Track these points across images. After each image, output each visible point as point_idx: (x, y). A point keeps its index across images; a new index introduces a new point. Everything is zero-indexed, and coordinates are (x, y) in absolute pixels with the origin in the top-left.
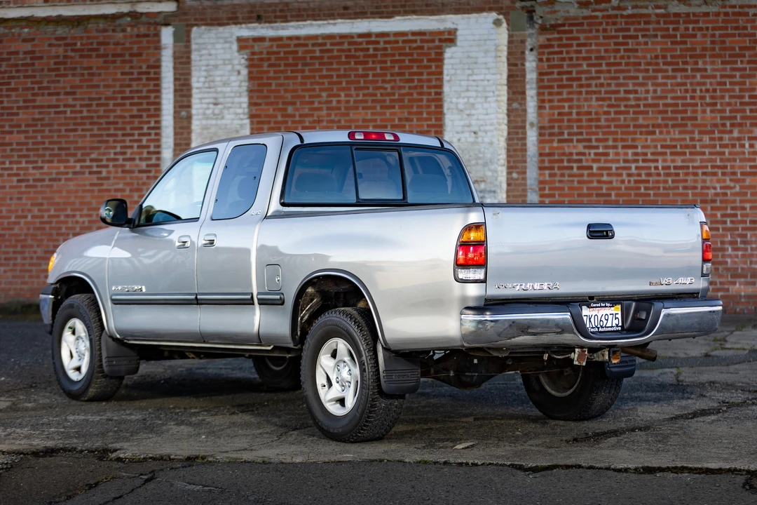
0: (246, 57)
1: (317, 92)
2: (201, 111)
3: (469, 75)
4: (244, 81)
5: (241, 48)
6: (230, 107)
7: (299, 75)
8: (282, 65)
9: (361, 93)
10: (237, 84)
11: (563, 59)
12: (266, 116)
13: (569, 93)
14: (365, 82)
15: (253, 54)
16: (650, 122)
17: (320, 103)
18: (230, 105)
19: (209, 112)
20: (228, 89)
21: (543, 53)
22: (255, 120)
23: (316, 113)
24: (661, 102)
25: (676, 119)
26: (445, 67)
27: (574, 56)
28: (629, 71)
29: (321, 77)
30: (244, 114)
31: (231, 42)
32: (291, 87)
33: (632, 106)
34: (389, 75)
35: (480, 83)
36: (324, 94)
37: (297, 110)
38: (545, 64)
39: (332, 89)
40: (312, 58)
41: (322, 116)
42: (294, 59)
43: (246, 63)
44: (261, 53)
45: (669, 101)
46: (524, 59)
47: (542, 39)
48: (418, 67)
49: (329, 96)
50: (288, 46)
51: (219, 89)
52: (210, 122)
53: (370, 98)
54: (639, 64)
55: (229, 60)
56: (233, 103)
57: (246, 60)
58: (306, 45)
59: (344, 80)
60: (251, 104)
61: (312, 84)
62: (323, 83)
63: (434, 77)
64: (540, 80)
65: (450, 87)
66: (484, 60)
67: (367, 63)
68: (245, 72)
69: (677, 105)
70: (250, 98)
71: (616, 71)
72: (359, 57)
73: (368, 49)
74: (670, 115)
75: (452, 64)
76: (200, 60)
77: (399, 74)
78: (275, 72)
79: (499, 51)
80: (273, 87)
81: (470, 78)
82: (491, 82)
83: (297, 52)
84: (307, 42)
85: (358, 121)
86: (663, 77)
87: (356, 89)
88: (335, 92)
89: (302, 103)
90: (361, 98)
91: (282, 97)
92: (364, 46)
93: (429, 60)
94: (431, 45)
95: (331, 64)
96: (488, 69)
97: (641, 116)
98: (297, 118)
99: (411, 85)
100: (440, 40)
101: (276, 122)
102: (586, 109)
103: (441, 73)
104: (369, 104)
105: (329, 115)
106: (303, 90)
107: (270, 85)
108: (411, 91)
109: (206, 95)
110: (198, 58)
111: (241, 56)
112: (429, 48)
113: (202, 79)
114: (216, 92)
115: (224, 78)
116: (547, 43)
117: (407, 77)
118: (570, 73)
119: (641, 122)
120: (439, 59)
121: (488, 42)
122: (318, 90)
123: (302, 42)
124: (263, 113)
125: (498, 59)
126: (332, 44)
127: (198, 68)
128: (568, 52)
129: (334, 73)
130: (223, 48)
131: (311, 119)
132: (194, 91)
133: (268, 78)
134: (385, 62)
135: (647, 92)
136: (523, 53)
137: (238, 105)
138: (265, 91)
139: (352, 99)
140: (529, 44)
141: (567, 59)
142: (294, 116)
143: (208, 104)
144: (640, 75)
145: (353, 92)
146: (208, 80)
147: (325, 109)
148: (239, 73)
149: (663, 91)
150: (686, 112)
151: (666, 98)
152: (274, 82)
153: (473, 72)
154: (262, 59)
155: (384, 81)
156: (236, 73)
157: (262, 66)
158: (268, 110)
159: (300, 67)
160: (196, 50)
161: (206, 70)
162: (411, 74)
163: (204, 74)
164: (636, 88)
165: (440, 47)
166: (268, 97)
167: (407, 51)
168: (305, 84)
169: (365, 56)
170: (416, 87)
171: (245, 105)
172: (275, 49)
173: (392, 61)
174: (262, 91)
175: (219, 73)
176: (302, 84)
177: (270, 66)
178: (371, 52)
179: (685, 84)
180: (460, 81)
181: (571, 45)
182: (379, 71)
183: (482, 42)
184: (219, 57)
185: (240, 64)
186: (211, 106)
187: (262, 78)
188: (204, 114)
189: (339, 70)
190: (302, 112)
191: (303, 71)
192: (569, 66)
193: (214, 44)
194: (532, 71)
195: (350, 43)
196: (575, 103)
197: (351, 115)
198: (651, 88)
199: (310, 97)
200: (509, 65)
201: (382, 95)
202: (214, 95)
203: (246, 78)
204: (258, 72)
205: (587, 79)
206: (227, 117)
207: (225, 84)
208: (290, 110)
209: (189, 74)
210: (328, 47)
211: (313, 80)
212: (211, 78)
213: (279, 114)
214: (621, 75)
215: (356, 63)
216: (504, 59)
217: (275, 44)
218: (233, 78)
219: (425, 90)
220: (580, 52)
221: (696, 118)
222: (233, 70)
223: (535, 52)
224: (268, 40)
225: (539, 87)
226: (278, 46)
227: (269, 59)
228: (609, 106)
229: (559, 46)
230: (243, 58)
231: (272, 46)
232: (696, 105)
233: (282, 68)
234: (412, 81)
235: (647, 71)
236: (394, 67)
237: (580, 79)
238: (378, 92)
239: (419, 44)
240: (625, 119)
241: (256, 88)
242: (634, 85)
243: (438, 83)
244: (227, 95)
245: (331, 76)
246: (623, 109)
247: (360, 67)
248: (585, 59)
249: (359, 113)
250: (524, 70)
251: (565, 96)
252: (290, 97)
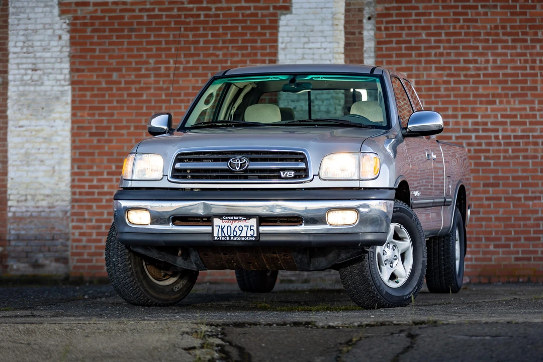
0: (67, 21)
1: (144, 59)
2: (18, 77)
3: (305, 43)
4: (66, 46)
5: (63, 13)
6: (50, 73)
7: (126, 41)
8: (107, 30)
9: (191, 59)
10: (58, 49)
11: (402, 28)
12: (89, 83)
13: (408, 62)
14: (195, 49)
15: (76, 18)
16: (491, 92)
17: (147, 69)
18: (50, 71)
19: (27, 78)
20: (48, 55)
21: (381, 22)
22: (77, 86)
23: (143, 80)
24: (501, 72)
25: (516, 88)
26: (280, 34)
27: (413, 25)
28: (469, 41)
29: (148, 43)
30: (65, 80)
31: (52, 6)
32: (116, 53)
33: (472, 76)
34: (221, 42)
35: (316, 51)
36: (152, 61)
37: (123, 76)
38: (384, 33)
39: (160, 56)
40: (139, 23)
41: (150, 83)
42: (119, 24)
43: (68, 28)
44: (84, 18)
45: (509, 71)
46: (362, 28)
47: (380, 8)
48: (251, 34)
49: (156, 63)
50: (114, 11)
51: (38, 55)
52: (27, 88)
53: (200, 66)
54: (479, 34)
55: (50, 24)
56: (53, 69)
57: (68, 24)
58: (134, 10)
59: (173, 47)
60: (73, 70)
61: (138, 50)
62: (151, 50)
63: (268, 45)
64: (378, 49)
65: (286, 55)
66: (320, 28)
67: (197, 29)
68: (66, 37)
69: (517, 75)
70: (72, 63)
71: (455, 41)
72: (189, 23)
73: (199, 16)
74: (510, 85)
75: (288, 32)
76: (18, 25)
77: (231, 41)
78: (99, 37)
79: (336, 19)
80: (97, 53)
81: (306, 46)
82: (328, 51)
83: (123, 17)
84: (133, 7)
85: (188, 88)
86: (503, 48)
87: (185, 56)
88: (163, 58)
89: (127, 70)
90: (191, 65)
91: (106, 63)
92: (195, 12)
93: (262, 28)
94: (265, 12)
95: (160, 29)
96: (325, 37)
97: (481, 86)
98: (123, 85)
99: (244, 52)
100: (275, 8)
101: (99, 89)
102: (425, 78)
103: (276, 41)
104: (200, 71)
105: (157, 82)
106: (129, 56)
107: (94, 50)
108: (245, 58)
109: (24, 61)
110: (16, 22)
111: (64, 21)
112: (263, 16)
113: (20, 44)
114: (35, 57)
115: (44, 43)
116: (385, 12)
117: (240, 44)
118: (409, 42)
119: (481, 91)
120: (274, 27)
121: (324, 10)
122: (145, 56)
123: (128, 7)
124: (86, 80)
125: (335, 27)
126: (160, 10)
127: (15, 32)
128: (406, 22)
129: (163, 40)
130: (42, 12)
131: (137, 86)
132: (11, 56)
133: (92, 44)
134: (217, 29)
135: (487, 61)
136: (361, 21)
137: (59, 71)
138: (88, 57)
139: (182, 66)
140: (367, 12)
141: (406, 29)
142: (119, 83)
143: (26, 69)
144: (480, 45)
145: (182, 59)
146: (26, 44)
147: (152, 75)
148: (60, 37)
149: (502, 61)
150: (525, 82)
151: (506, 68)
152: (98, 48)
153: (309, 40)
154: (85, 24)
155: (215, 48)
156: (57, 38)
157: (85, 31)
158: (92, 76)
159: (126, 33)
160: (13, 14)
161: (23, 35)
162: (244, 41)
163: (22, 38)
164: (476, 58)
165: (275, 15)
166: (92, 63)
167: (240, 17)
168: (132, 50)
169: (195, 23)
170: (249, 55)
171: (67, 71)
172: (99, 14)
173: (224, 28)
174: (85, 57)
175: (37, 37)
176: (128, 50)
177: (93, 31)
178: (202, 18)
179: (525, 55)
180: (296, 48)
181: (410, 15)
182: (210, 38)
183: (319, 10)
184: (39, 21)
185: (61, 29)
186: (30, 72)
187: (85, 44)
188: (22, 80)
189: (168, 36)
190: (127, 79)
191: (130, 37)
192: (407, 35)
193: (34, 7)
194: (370, 40)
195: (179, 9)
196: (414, 72)
197: (181, 82)
198: (491, 58)
199: (137, 63)
200: (346, 33)
201: (213, 62)
202: (33, 61)
203: (68, 44)
204: (80, 37)
205: (426, 48)
206: (47, 83)
207: (45, 49)
208: (115, 77)
209: (7, 38)
210: (157, 12)
211: (140, 47)
212: (30, 43)
213: (103, 81)
214: (461, 45)
215: (186, 29)
216: (342, 28)
217: (99, 8)
218: (53, 43)
219: (259, 57)
220: (419, 21)
221: (535, 89)
222: (54, 34)
223: (373, 21)
224: (91, 4)
225: (377, 56)
226: (102, 11)
227: (92, 24)
228: (449, 75)
229: (397, 15)
230: (65, 23)
231: (96, 11)
232: (536, 75)
233: (107, 33)
234: (246, 48)
235: (487, 41)
236: (226, 34)
237: (419, 48)
238: (210, 59)
239: (252, 11)
240: (465, 89)
241: (79, 54)
242: (474, 54)
243: (273, 51)
244: (46, 61)
245: (160, 43)
246: (462, 78)
247: (191, 34)
248: (424, 28)
249: (190, 81)
250: (362, 39)
251: (404, 65)
252: (115, 64)
